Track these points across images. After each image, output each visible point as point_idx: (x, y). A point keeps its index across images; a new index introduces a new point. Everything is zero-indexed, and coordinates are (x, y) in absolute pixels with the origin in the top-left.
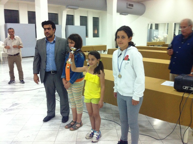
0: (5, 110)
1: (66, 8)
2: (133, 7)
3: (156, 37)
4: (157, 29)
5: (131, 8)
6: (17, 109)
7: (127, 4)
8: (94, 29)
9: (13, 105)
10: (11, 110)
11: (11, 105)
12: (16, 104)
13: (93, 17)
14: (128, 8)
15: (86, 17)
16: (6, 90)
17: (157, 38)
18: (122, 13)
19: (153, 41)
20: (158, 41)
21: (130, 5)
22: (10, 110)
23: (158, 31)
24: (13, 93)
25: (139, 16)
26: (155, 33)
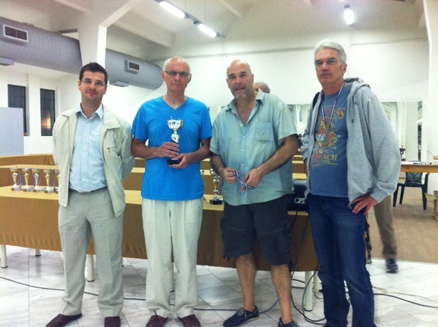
2: (138, 70)
5: (135, 73)
7: (126, 62)
8: (44, 116)
13: (41, 89)
15: (24, 88)
18: (115, 82)
21: (132, 65)
25: (150, 91)
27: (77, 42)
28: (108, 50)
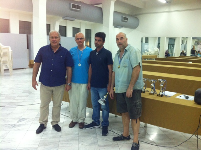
0: (13, 125)
1: (63, 19)
2: (128, 20)
3: (146, 50)
4: (147, 43)
5: (126, 22)
6: (25, 124)
7: (122, 17)
9: (20, 121)
10: (20, 125)
11: (18, 120)
12: (23, 119)
13: (86, 29)
14: (122, 21)
15: (79, 28)
16: (7, 104)
17: (148, 51)
18: (117, 26)
19: (144, 55)
20: (148, 54)
21: (125, 18)
22: (18, 125)
23: (148, 45)
24: (16, 108)
25: (133, 29)
26: (146, 46)
27: (101, 9)
28: (115, 12)
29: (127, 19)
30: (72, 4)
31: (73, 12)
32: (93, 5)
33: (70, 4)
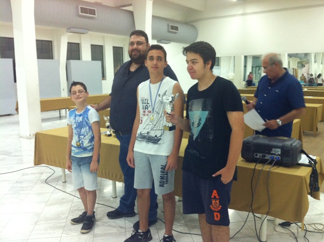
1: (67, 32)
2: (178, 30)
4: (218, 66)
5: (175, 33)
7: (168, 25)
14: (169, 32)
18: (160, 40)
21: (173, 28)
27: (131, 13)
28: (153, 17)
29: (176, 28)
30: (80, 6)
31: (83, 19)
32: (119, 8)
33: (77, 8)
